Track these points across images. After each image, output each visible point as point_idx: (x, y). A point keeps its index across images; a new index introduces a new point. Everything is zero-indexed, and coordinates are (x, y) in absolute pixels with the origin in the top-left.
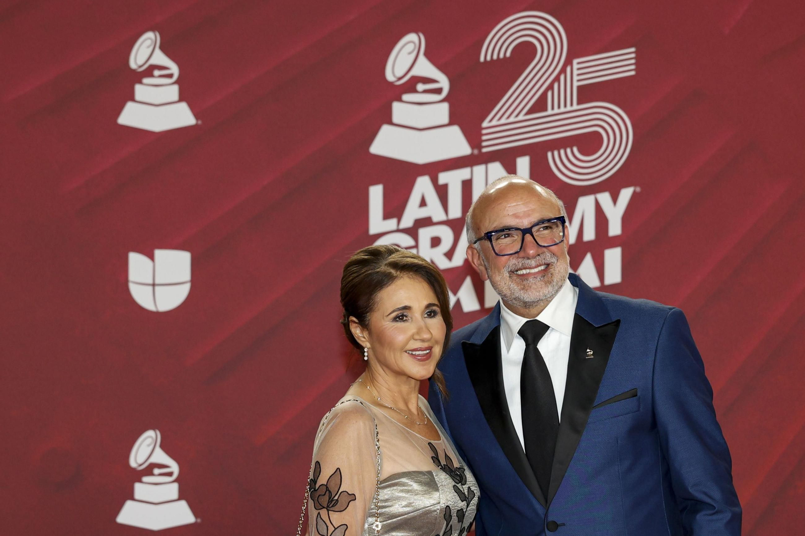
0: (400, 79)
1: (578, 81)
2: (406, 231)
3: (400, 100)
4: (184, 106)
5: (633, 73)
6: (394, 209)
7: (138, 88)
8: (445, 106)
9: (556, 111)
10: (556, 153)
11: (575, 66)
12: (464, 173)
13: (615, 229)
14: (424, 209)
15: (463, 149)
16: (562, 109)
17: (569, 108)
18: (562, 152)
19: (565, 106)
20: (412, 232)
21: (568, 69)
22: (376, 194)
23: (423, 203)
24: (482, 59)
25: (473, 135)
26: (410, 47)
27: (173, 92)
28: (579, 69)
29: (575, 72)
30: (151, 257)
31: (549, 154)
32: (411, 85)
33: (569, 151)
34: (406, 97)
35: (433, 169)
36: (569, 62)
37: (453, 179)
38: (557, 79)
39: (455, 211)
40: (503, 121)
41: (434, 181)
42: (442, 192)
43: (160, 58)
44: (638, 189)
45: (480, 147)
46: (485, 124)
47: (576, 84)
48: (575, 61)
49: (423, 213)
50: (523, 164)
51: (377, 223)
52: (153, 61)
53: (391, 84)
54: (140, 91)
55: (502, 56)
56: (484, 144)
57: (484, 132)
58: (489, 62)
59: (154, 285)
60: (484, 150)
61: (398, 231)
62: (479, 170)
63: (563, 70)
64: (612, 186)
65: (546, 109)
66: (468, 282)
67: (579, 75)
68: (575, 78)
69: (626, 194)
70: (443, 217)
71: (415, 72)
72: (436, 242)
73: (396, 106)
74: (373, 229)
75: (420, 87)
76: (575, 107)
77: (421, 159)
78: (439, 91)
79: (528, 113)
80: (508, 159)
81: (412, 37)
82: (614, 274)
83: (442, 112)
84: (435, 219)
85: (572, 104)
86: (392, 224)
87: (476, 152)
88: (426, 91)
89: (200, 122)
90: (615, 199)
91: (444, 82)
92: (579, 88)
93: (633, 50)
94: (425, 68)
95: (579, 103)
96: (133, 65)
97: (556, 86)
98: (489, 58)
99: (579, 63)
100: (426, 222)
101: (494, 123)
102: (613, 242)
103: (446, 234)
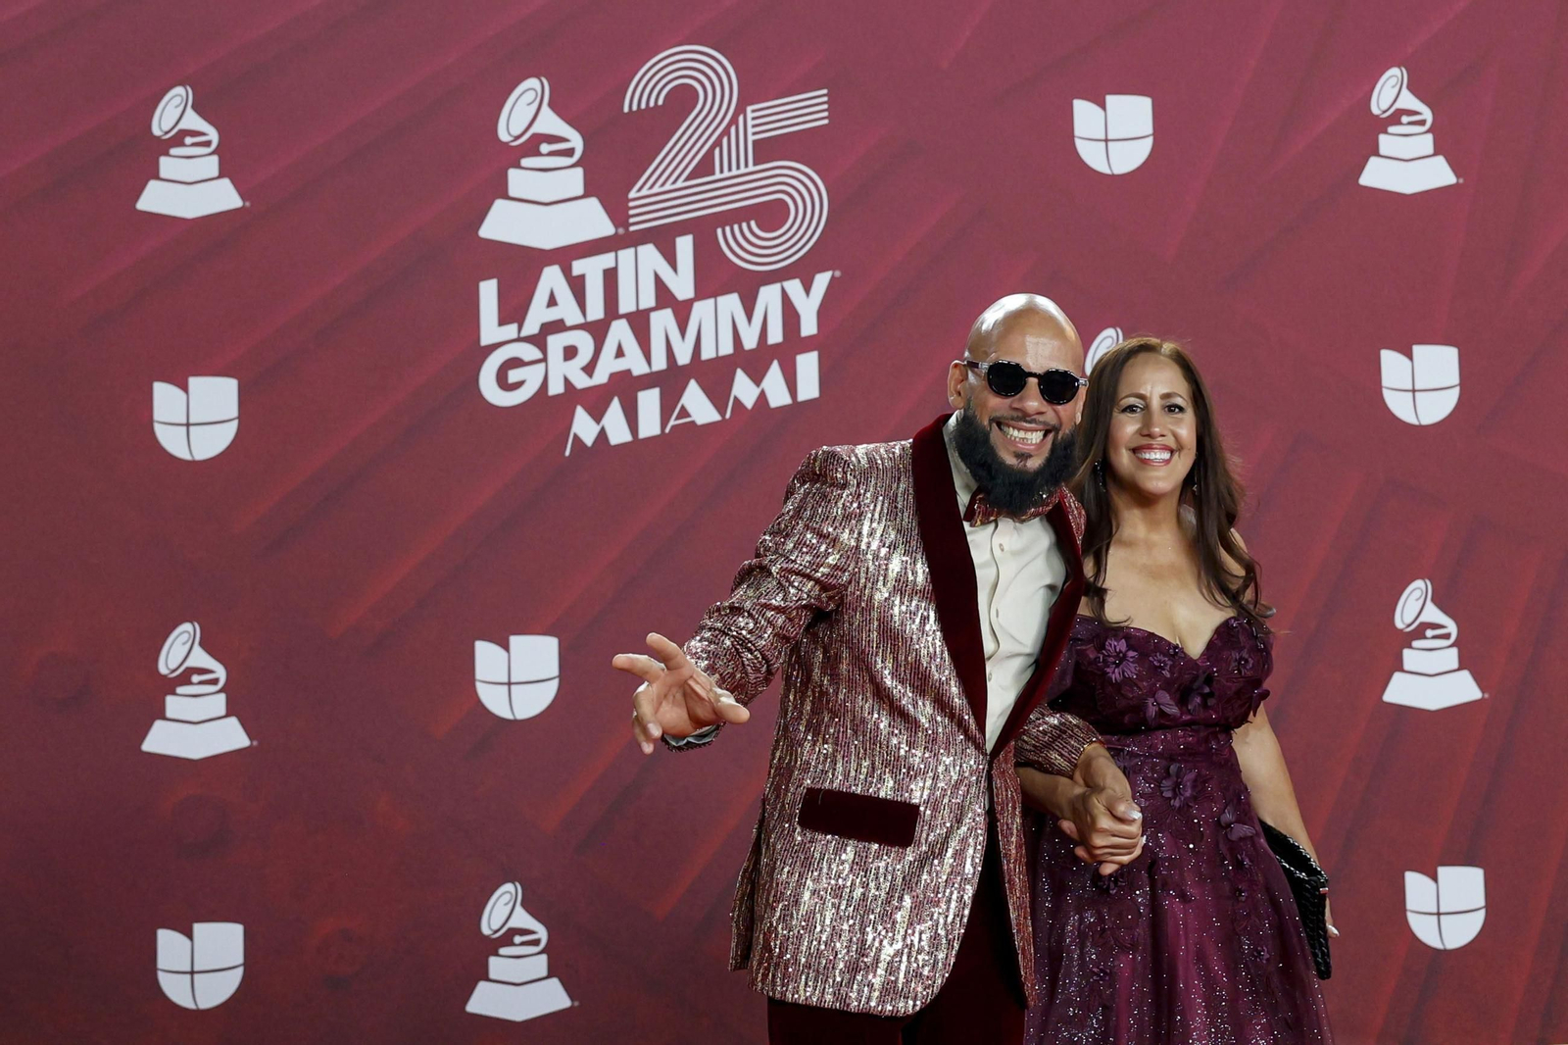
0: (517, 138)
1: (754, 134)
2: (529, 339)
3: (518, 166)
4: (226, 182)
5: (826, 122)
6: (513, 310)
7: (163, 161)
8: (579, 172)
9: (726, 174)
10: (728, 229)
11: (750, 115)
12: (606, 260)
13: (809, 327)
14: (553, 309)
15: (605, 228)
16: (735, 172)
17: (743, 170)
18: (736, 227)
19: (738, 167)
20: (539, 341)
21: (741, 118)
22: (489, 292)
23: (552, 302)
24: (626, 109)
25: (617, 211)
26: (530, 96)
27: (212, 165)
28: (754, 119)
29: (750, 123)
30: (185, 388)
31: (719, 231)
32: (532, 147)
33: (744, 225)
34: (526, 162)
35: (564, 257)
36: (740, 109)
37: (591, 269)
38: (726, 132)
39: (596, 310)
40: (656, 189)
41: (567, 271)
42: (578, 286)
43: (193, 121)
44: (838, 274)
45: (627, 225)
46: (632, 194)
47: (751, 139)
48: (749, 109)
49: (552, 315)
50: (685, 245)
51: (490, 329)
52: (183, 125)
53: (507, 144)
54: (167, 165)
55: (652, 104)
56: (632, 220)
57: (631, 204)
58: (635, 112)
59: (188, 425)
60: (632, 229)
61: (519, 340)
62: (626, 255)
63: (734, 121)
64: (803, 271)
65: (713, 173)
66: (615, 405)
67: (754, 126)
68: (750, 130)
69: (822, 281)
70: (580, 320)
71: (537, 129)
72: (570, 353)
73: (512, 173)
74: (485, 340)
75: (545, 148)
76: (751, 168)
77: (547, 243)
78: (569, 153)
79: (687, 179)
80: (663, 239)
81: (532, 83)
82: (809, 387)
83: (574, 180)
84: (569, 323)
85: (746, 165)
86: (511, 331)
87: (621, 231)
88: (551, 154)
89: (248, 204)
90: (807, 289)
91: (576, 141)
92: (755, 143)
93: (825, 91)
94: (550, 123)
95: (755, 164)
96: (156, 131)
97: (725, 141)
98: (635, 108)
99: (754, 111)
100: (558, 326)
101: (644, 192)
102: (807, 345)
103: (584, 342)
